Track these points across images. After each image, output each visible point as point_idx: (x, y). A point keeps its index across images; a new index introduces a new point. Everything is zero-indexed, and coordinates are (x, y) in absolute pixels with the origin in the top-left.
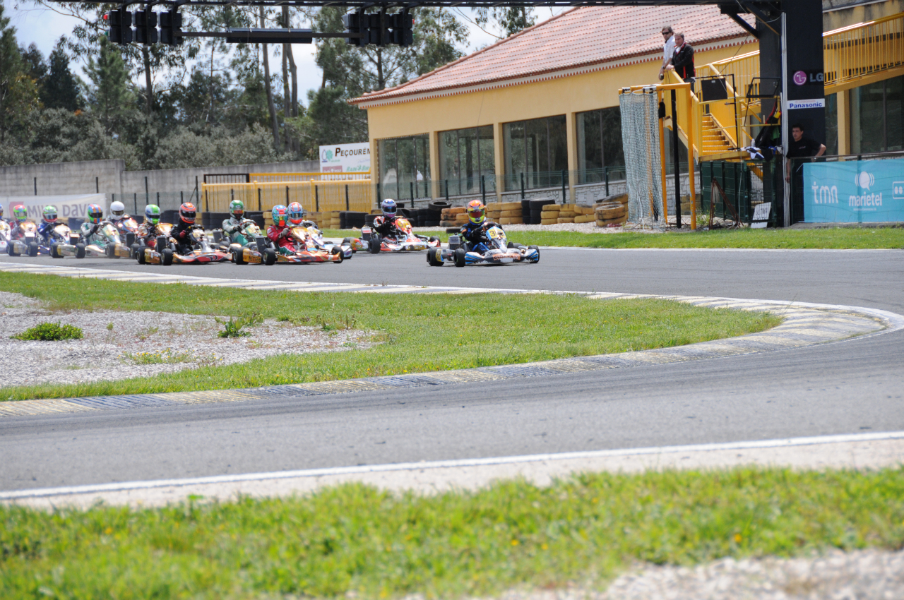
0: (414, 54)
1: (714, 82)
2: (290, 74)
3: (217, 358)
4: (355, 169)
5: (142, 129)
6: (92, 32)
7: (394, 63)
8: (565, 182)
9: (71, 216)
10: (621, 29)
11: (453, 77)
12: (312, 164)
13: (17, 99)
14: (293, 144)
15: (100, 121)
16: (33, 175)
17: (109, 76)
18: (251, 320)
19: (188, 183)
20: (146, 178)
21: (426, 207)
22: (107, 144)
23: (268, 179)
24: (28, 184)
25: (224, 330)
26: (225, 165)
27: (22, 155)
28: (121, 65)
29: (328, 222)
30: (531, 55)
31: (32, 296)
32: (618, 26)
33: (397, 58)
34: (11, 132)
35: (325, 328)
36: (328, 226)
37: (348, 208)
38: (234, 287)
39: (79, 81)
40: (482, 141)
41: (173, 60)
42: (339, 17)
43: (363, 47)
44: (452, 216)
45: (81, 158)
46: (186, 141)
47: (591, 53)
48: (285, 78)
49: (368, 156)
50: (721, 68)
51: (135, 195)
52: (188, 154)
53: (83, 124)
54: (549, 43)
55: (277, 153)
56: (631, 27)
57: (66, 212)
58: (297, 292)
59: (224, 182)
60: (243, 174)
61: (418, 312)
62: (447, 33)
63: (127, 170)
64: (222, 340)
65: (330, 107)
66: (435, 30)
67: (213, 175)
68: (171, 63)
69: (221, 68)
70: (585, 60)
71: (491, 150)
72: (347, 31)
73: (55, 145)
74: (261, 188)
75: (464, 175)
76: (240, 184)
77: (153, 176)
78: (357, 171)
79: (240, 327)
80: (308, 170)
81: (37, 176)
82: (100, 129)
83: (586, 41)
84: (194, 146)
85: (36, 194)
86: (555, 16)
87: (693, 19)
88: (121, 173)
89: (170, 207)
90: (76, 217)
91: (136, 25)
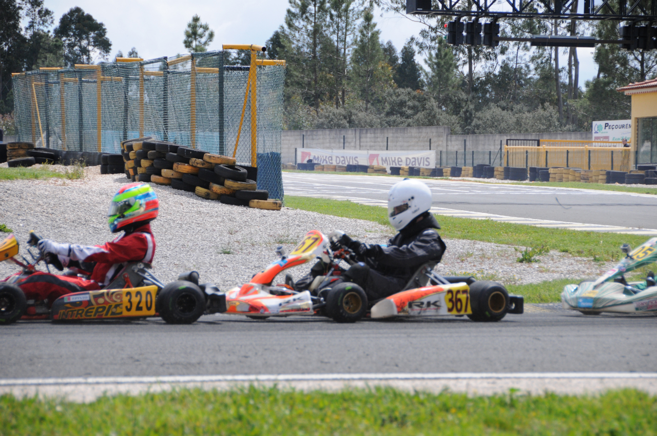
2: (574, 67)
3: (517, 278)
5: (464, 105)
6: (433, 34)
7: (653, 62)
9: (411, 165)
12: (586, 135)
13: (378, 81)
14: (573, 118)
15: (434, 98)
16: (386, 135)
17: (443, 66)
18: (540, 251)
19: (494, 145)
20: (465, 141)
22: (439, 115)
23: (553, 144)
24: (382, 142)
25: (521, 257)
26: (522, 132)
27: (379, 120)
28: (451, 59)
29: (597, 177)
31: (385, 224)
33: (655, 58)
34: (372, 104)
35: (595, 260)
36: (597, 181)
37: (612, 168)
39: (421, 68)
41: (489, 55)
42: (614, 27)
45: (420, 124)
46: (494, 114)
48: (570, 72)
49: (629, 130)
51: (457, 152)
52: (496, 124)
53: (422, 100)
55: (561, 125)
57: (408, 163)
58: (574, 231)
59: (521, 145)
60: (535, 140)
63: (451, 134)
64: (520, 264)
65: (602, 93)
67: (513, 140)
68: (487, 57)
69: (523, 62)
73: (402, 114)
74: (548, 151)
76: (532, 147)
77: (470, 139)
79: (532, 256)
80: (583, 139)
81: (389, 136)
82: (434, 104)
84: (500, 118)
85: (387, 149)
88: (447, 136)
89: (481, 162)
90: (414, 166)
91: (467, 32)
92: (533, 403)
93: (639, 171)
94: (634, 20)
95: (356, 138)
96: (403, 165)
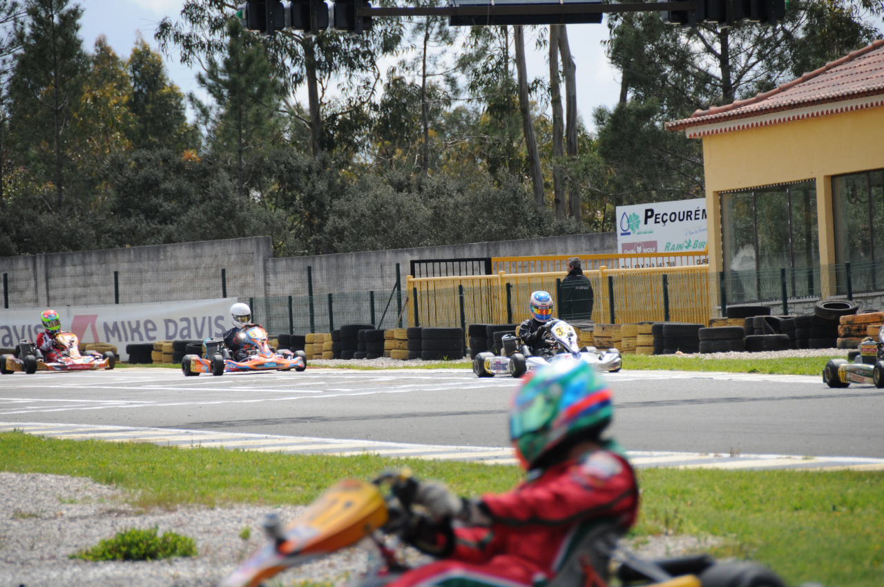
0: (788, 36)
2: (563, 79)
4: (680, 246)
5: (302, 181)
6: (215, 12)
9: (178, 338)
11: (860, 77)
12: (602, 240)
14: (568, 202)
15: (228, 170)
16: (113, 267)
17: (243, 90)
20: (309, 269)
21: (811, 312)
22: (241, 209)
23: (524, 268)
24: (105, 284)
26: (448, 242)
27: (93, 232)
28: (264, 70)
29: (631, 341)
31: (109, 481)
33: (755, 45)
36: (635, 350)
37: (667, 317)
38: (465, 460)
41: (356, 57)
43: (694, 26)
44: (859, 330)
45: (198, 235)
46: (379, 201)
48: (554, 89)
49: (702, 223)
51: (290, 298)
52: (383, 224)
53: (200, 176)
57: (171, 333)
60: (479, 260)
61: (796, 503)
63: (275, 255)
65: (634, 136)
67: (427, 261)
68: (352, 64)
69: (441, 70)
73: (151, 213)
74: (512, 283)
76: (474, 278)
77: (322, 268)
78: (684, 250)
80: (595, 250)
81: (120, 270)
82: (228, 184)
84: (393, 209)
85: (117, 302)
88: (265, 261)
89: (351, 320)
90: (187, 339)
93: (731, 320)
95: (36, 279)
96: (160, 338)
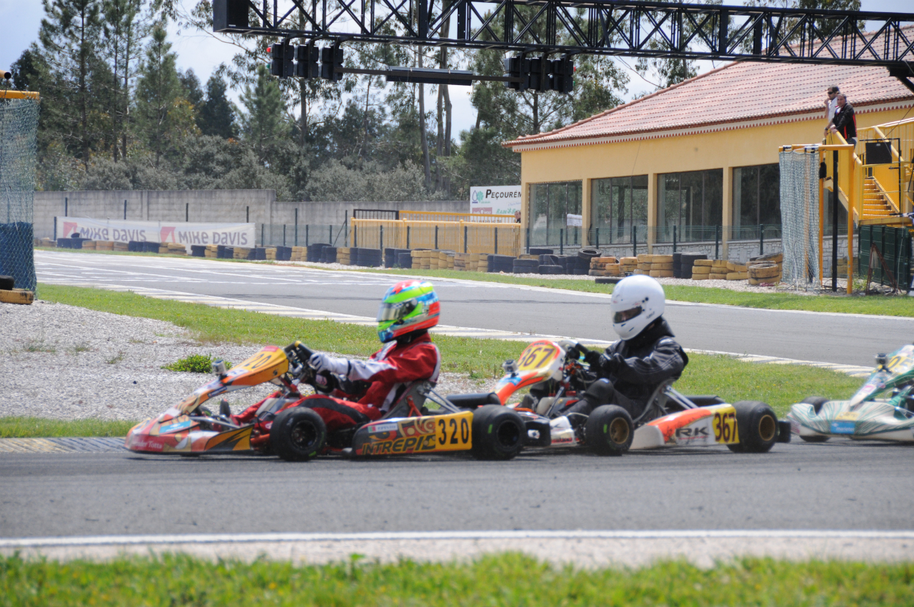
0: (571, 98)
1: (878, 145)
2: (444, 112)
4: (505, 212)
5: (295, 160)
6: (252, 61)
7: (550, 107)
8: (719, 237)
9: (220, 244)
10: (785, 85)
11: (609, 125)
12: (462, 204)
13: (174, 124)
14: (444, 183)
15: (254, 150)
16: (185, 201)
17: (265, 106)
19: (337, 217)
20: (296, 210)
21: (576, 254)
22: (260, 173)
23: (417, 217)
24: (180, 210)
26: (375, 200)
27: (175, 180)
28: (277, 96)
29: (476, 264)
30: (691, 107)
31: (182, 325)
32: (782, 82)
33: (553, 102)
34: (166, 157)
35: (472, 376)
36: (476, 269)
37: (496, 252)
39: (236, 109)
40: (635, 191)
41: (329, 92)
42: (497, 58)
43: (521, 90)
44: (601, 266)
45: (232, 186)
46: (337, 174)
47: (753, 108)
48: (439, 119)
49: (519, 199)
50: (887, 131)
51: (285, 225)
52: (339, 187)
53: (237, 152)
54: (709, 96)
55: (428, 191)
56: (795, 84)
57: (216, 240)
58: (445, 336)
59: (374, 218)
60: (392, 211)
62: (605, 79)
63: (277, 200)
65: (483, 148)
66: (593, 76)
67: (363, 210)
68: (327, 95)
69: (376, 103)
70: (746, 115)
71: (645, 199)
72: (506, 75)
73: (208, 172)
74: (410, 226)
75: (615, 224)
76: (389, 221)
77: (303, 208)
78: (507, 214)
80: (458, 210)
81: (189, 202)
82: (253, 158)
83: (748, 95)
84: (345, 179)
85: (187, 220)
86: (717, 68)
87: (860, 79)
88: (272, 203)
89: (318, 241)
90: (225, 245)
91: (298, 59)
92: (384, 574)
93: (531, 256)
94: (524, 50)
95: (142, 204)
96: (210, 243)
